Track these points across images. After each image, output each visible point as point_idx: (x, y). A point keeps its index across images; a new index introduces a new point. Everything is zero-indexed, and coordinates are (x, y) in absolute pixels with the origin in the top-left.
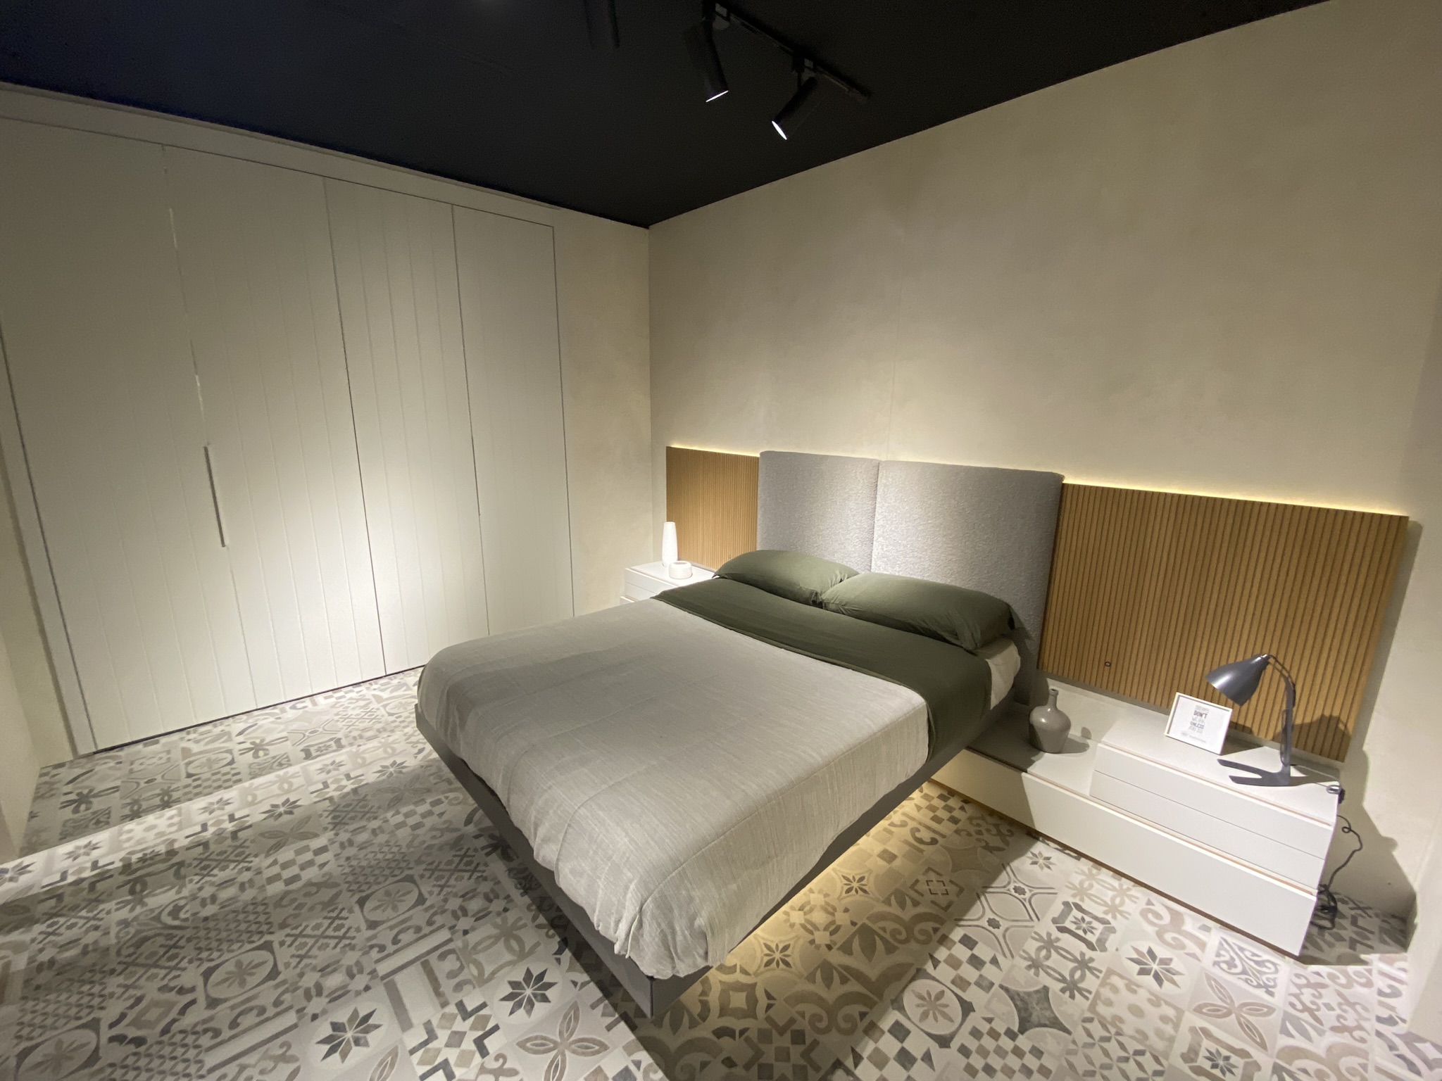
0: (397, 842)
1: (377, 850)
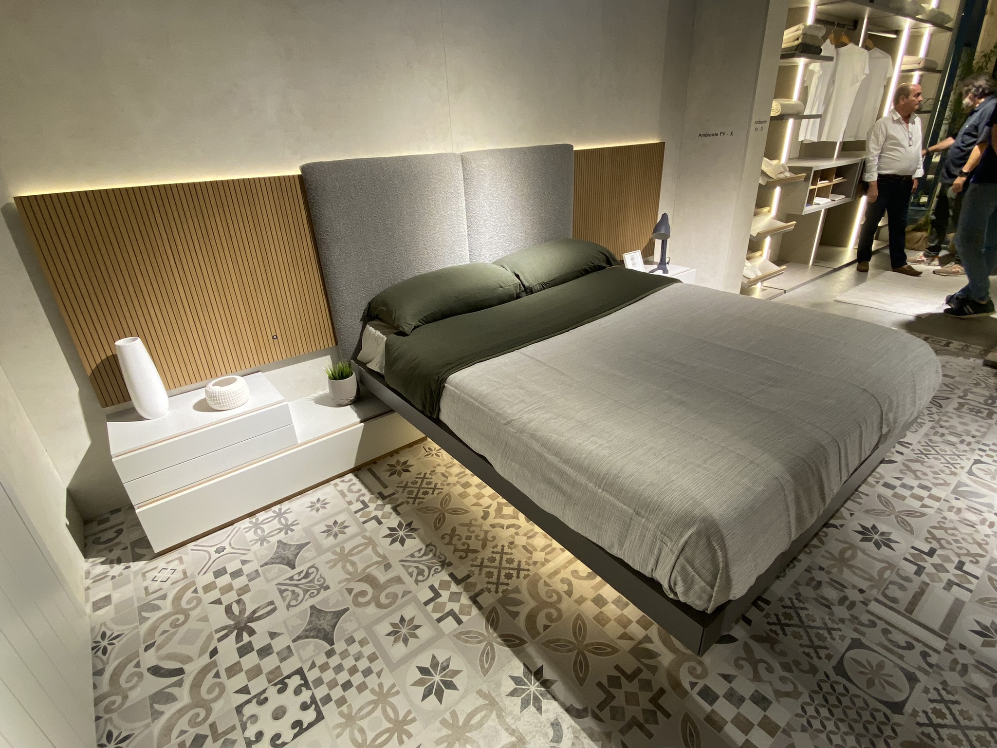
0: (797, 715)
1: (823, 736)
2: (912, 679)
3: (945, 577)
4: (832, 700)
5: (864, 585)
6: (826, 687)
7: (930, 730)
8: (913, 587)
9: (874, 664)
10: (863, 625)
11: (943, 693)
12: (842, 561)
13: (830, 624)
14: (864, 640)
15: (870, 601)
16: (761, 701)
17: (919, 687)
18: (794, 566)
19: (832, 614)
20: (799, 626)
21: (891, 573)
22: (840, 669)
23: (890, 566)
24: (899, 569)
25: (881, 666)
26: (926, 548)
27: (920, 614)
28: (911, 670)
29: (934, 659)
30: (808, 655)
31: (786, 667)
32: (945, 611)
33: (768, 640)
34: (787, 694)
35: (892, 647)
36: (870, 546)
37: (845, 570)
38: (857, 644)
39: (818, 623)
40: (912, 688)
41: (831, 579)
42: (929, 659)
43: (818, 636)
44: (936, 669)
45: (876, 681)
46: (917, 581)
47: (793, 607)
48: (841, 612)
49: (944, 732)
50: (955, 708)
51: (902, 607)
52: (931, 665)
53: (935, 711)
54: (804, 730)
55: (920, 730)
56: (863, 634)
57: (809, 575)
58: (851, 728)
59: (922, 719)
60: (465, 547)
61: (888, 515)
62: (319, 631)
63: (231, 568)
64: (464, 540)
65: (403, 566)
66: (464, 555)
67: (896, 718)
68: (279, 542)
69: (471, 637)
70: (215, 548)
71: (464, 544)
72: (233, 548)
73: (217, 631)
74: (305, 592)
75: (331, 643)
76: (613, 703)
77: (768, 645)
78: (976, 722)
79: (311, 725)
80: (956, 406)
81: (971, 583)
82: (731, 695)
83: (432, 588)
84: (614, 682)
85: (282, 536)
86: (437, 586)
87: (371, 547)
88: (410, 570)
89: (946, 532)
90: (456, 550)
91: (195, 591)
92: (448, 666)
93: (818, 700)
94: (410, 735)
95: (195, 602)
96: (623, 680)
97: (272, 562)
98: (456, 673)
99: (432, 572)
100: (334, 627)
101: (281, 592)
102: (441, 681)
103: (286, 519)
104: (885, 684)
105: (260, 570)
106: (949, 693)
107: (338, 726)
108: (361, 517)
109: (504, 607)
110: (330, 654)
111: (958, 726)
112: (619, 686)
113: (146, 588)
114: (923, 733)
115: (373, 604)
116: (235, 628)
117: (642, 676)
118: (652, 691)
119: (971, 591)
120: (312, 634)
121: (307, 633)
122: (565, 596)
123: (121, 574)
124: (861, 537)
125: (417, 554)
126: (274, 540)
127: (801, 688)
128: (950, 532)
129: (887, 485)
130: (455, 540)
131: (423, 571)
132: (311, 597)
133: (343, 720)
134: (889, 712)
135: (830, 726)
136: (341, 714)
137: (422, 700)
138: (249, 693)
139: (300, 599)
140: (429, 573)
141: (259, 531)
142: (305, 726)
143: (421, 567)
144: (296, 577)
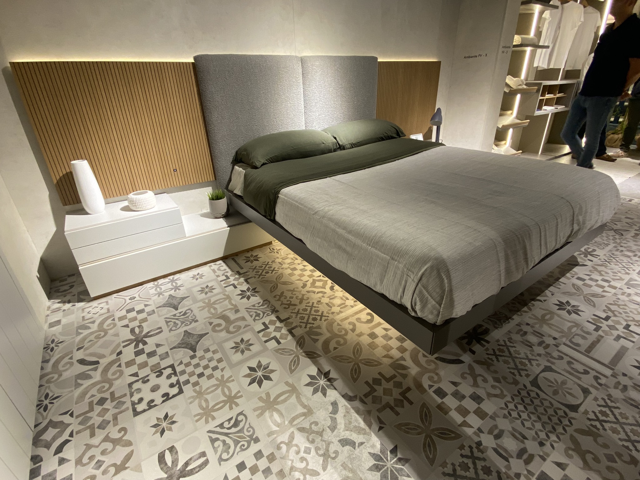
0: (502, 408)
1: (519, 422)
2: (586, 392)
3: (615, 333)
4: (527, 401)
5: (556, 335)
6: (524, 393)
7: (597, 424)
8: (592, 338)
9: (559, 382)
10: (555, 358)
11: (608, 401)
12: (543, 320)
13: (530, 356)
14: (553, 367)
15: (560, 344)
16: (476, 398)
17: (590, 398)
18: (509, 322)
19: (533, 351)
20: (509, 357)
21: (577, 329)
22: (535, 383)
23: (577, 325)
24: (583, 327)
25: (564, 383)
26: (604, 315)
27: (595, 354)
28: (586, 386)
29: (603, 381)
30: (513, 374)
31: (497, 380)
32: (614, 353)
33: (486, 364)
34: (496, 396)
35: (574, 372)
36: (564, 313)
37: (545, 326)
38: (548, 369)
39: (522, 355)
40: (585, 397)
41: (534, 331)
42: (599, 381)
43: (521, 363)
44: (604, 387)
45: (560, 392)
46: (595, 334)
47: (506, 345)
48: (540, 350)
49: (607, 425)
50: (616, 412)
51: (583, 349)
52: (600, 385)
53: (601, 412)
54: (505, 417)
55: (589, 423)
56: (553, 363)
57: (518, 328)
58: (539, 418)
59: (592, 416)
60: (289, 302)
61: (578, 296)
62: (188, 344)
63: (137, 308)
64: (288, 298)
65: (247, 311)
66: (287, 306)
67: (572, 414)
68: (170, 295)
69: (286, 352)
70: (129, 297)
71: (288, 301)
72: (141, 298)
73: (123, 342)
74: (182, 323)
75: (194, 351)
76: (375, 394)
77: (485, 366)
78: (630, 420)
79: (174, 396)
80: (633, 235)
81: (634, 337)
82: (456, 394)
83: (264, 324)
84: (377, 382)
85: (172, 292)
86: (267, 323)
87: (228, 300)
88: (251, 314)
89: (619, 307)
90: (282, 304)
91: (114, 320)
92: (268, 367)
93: (518, 400)
94: (237, 405)
95: (112, 325)
96: (383, 381)
97: (164, 306)
98: (273, 371)
99: (265, 315)
100: (197, 343)
101: (167, 322)
102: (262, 375)
103: (176, 283)
104: (565, 393)
105: (155, 310)
106: (612, 401)
107: (192, 397)
108: (224, 284)
109: (309, 336)
110: (192, 357)
111: (617, 422)
112: (380, 384)
113: (83, 317)
114: (592, 425)
115: (225, 331)
116: (135, 341)
117: (395, 380)
118: (402, 388)
119: (633, 342)
120: (183, 346)
121: (180, 345)
122: (350, 332)
123: (69, 309)
124: (558, 307)
125: (257, 305)
126: (167, 294)
127: (505, 393)
128: (621, 307)
129: (579, 278)
130: (282, 299)
131: (260, 314)
132: (185, 325)
133: (195, 394)
134: (567, 410)
135: (524, 416)
136: (195, 391)
137: (249, 385)
138: (138, 376)
139: (178, 326)
140: (263, 316)
141: (158, 289)
142: (170, 396)
143: (259, 312)
144: (178, 315)
